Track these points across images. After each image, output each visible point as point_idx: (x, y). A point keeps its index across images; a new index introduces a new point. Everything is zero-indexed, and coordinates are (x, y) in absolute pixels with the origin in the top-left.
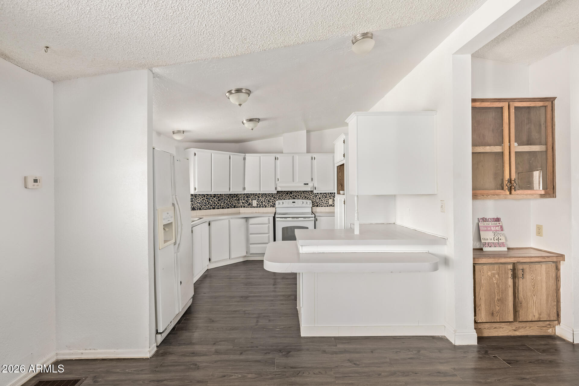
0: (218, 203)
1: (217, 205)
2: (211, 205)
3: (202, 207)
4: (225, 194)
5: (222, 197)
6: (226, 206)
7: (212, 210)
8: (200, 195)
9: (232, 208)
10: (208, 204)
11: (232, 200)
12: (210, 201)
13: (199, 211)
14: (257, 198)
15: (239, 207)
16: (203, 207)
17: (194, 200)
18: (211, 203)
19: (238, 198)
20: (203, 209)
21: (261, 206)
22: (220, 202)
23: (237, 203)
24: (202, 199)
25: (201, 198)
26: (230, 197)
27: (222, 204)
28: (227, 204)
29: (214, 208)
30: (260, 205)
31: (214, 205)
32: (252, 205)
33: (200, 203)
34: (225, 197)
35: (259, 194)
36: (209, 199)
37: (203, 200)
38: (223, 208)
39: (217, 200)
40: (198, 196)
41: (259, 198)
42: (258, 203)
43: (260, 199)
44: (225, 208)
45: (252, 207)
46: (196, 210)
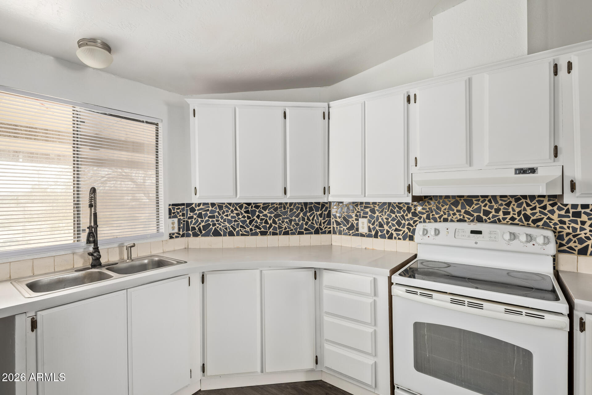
0: (274, 222)
1: (271, 226)
2: (257, 227)
3: (235, 229)
4: (291, 204)
5: (285, 209)
6: (296, 229)
7: (259, 237)
8: (230, 204)
9: (311, 233)
10: (251, 223)
11: (311, 216)
12: (255, 217)
13: (228, 238)
14: (370, 213)
15: (330, 232)
16: (237, 229)
17: (217, 214)
18: (256, 222)
19: (325, 211)
20: (238, 235)
21: (380, 234)
22: (279, 220)
23: (324, 223)
24: (235, 212)
25: (232, 211)
26: (306, 208)
27: (285, 225)
28: (297, 224)
29: (264, 233)
30: (377, 233)
31: (265, 227)
32: (357, 229)
33: (230, 222)
34: (291, 210)
35: (374, 203)
36: (253, 213)
37: (238, 214)
38: (286, 233)
39: (272, 215)
40: (226, 206)
41: (375, 213)
42: (372, 227)
43: (375, 215)
44: (293, 234)
45: (357, 235)
46: (220, 235)
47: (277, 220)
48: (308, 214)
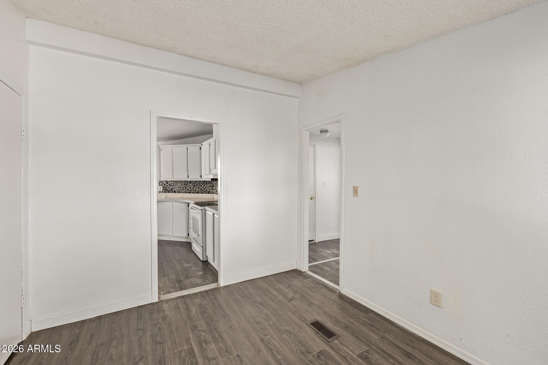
0: (193, 188)
1: (192, 190)
2: (187, 190)
3: (180, 191)
5: (197, 183)
6: (201, 191)
7: (189, 194)
8: (179, 181)
9: (206, 193)
10: (185, 188)
11: (206, 186)
12: (187, 186)
13: (178, 193)
15: (213, 193)
16: (181, 191)
17: (175, 185)
18: (187, 188)
19: (211, 184)
22: (195, 188)
23: (211, 189)
24: (181, 184)
25: (180, 184)
26: (204, 183)
27: (197, 190)
28: (201, 189)
29: (190, 193)
31: (190, 190)
33: (179, 188)
34: (199, 184)
36: (186, 184)
37: (181, 185)
38: (197, 193)
39: (193, 186)
40: (178, 182)
44: (200, 193)
46: (176, 192)
47: (194, 187)
48: (205, 186)
